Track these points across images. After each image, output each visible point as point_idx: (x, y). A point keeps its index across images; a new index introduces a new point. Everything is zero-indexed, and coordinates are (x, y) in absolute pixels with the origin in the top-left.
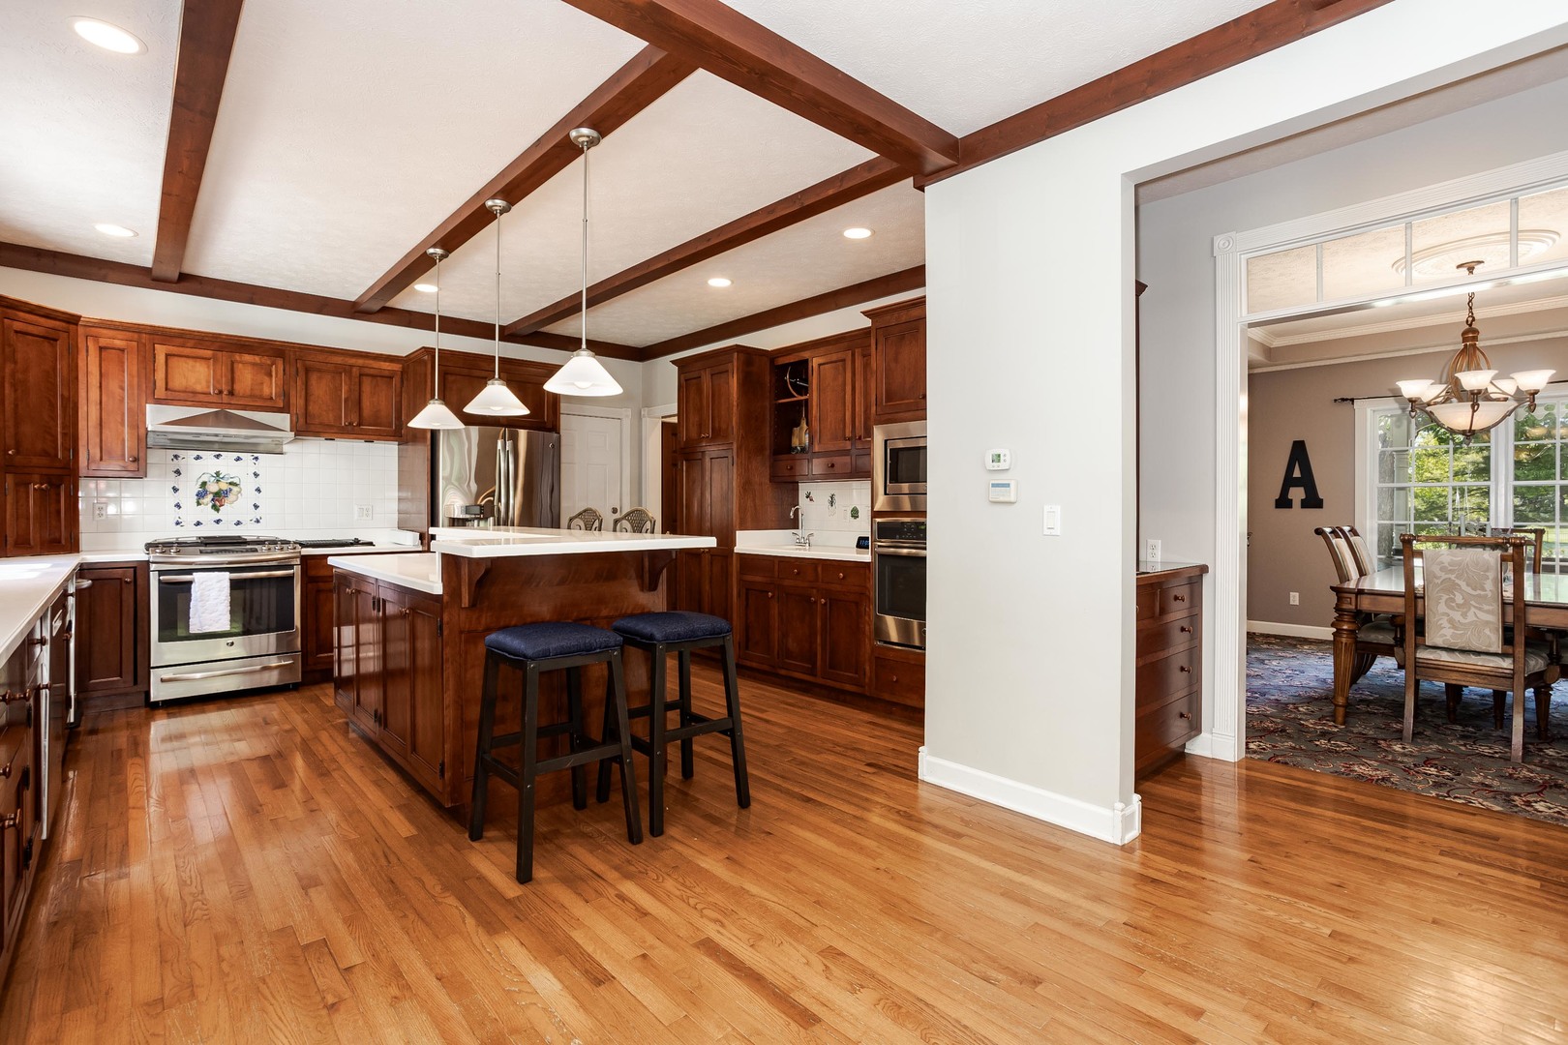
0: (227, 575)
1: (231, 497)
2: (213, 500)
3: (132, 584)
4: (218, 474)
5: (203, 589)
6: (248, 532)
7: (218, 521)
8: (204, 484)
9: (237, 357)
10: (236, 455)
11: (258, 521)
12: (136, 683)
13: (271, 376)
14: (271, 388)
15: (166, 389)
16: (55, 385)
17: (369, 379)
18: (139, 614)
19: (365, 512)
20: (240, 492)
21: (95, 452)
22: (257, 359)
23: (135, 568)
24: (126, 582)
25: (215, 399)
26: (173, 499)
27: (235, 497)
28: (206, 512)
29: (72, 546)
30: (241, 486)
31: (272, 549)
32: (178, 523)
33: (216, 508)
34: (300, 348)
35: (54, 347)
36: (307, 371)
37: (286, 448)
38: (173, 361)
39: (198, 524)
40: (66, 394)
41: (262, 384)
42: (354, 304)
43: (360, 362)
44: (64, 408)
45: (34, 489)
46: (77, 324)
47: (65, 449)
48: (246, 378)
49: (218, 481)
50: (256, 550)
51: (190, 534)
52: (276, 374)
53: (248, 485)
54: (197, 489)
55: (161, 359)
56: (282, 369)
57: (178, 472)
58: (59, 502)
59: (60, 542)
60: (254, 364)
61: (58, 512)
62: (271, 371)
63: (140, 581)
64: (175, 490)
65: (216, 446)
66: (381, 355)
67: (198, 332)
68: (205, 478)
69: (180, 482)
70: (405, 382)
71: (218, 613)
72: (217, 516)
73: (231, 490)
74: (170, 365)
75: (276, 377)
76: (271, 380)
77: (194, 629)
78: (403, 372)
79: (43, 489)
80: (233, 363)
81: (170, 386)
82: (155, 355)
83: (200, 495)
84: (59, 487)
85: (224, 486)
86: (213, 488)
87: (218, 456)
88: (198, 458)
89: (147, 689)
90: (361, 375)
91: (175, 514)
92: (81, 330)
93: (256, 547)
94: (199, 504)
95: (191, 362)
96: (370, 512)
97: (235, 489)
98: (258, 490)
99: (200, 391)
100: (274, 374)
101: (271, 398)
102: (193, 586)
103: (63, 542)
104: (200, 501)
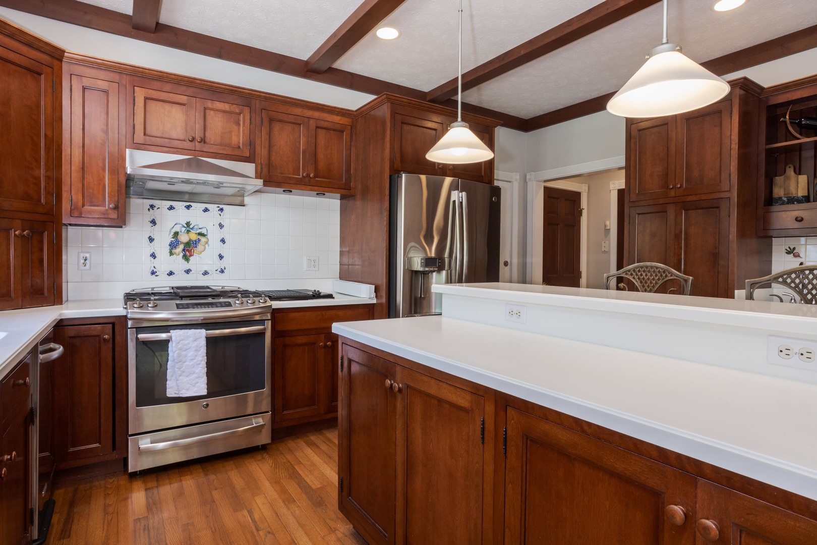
0: (202, 333)
1: (200, 247)
2: (184, 250)
3: (111, 341)
4: (188, 224)
5: (180, 349)
6: (216, 282)
7: (188, 271)
8: (176, 234)
9: (209, 104)
10: (204, 206)
11: (222, 271)
12: (114, 448)
13: (239, 124)
14: (239, 136)
15: (145, 134)
16: (38, 122)
17: (324, 131)
18: (117, 375)
19: (313, 263)
20: (207, 243)
21: (77, 198)
22: (227, 107)
23: (113, 324)
24: (105, 340)
25: (187, 145)
26: (148, 249)
27: (203, 248)
28: (177, 262)
29: (55, 296)
30: (209, 237)
31: (245, 303)
32: (153, 273)
33: (186, 258)
34: (265, 97)
35: (38, 82)
36: (271, 120)
37: (247, 200)
38: (152, 105)
39: (171, 273)
40: (49, 133)
41: (231, 132)
42: (306, 63)
43: (317, 114)
44: (48, 149)
45: (15, 235)
46: (61, 61)
47: (48, 193)
48: (217, 124)
49: (188, 231)
50: (229, 305)
51: (164, 284)
52: (244, 122)
53: (214, 235)
54: (169, 239)
55: (140, 102)
56: (249, 117)
57: (153, 222)
58: (42, 250)
59: (42, 294)
60: (224, 112)
61: (41, 261)
62: (239, 120)
63: (118, 339)
64: (151, 240)
65: (187, 197)
66: (335, 108)
67: (175, 75)
68: (177, 229)
69: (156, 232)
70: (354, 137)
71: (195, 375)
72: (187, 266)
73: (199, 240)
74: (148, 108)
75: (244, 126)
76: (239, 129)
77: (171, 393)
78: (353, 127)
79: (24, 235)
80: (205, 109)
81: (148, 132)
82: (134, 97)
83: (173, 246)
84: (42, 234)
85: (194, 237)
86: (184, 238)
87: (188, 207)
88: (171, 208)
89: (125, 456)
90: (317, 127)
91: (149, 264)
92: (65, 67)
93: (230, 300)
94: (171, 254)
95: (167, 106)
96: (317, 264)
97: (203, 239)
98: (223, 241)
99: (175, 138)
100: (241, 123)
101: (239, 147)
102: (170, 344)
103: (46, 293)
104: (174, 251)
